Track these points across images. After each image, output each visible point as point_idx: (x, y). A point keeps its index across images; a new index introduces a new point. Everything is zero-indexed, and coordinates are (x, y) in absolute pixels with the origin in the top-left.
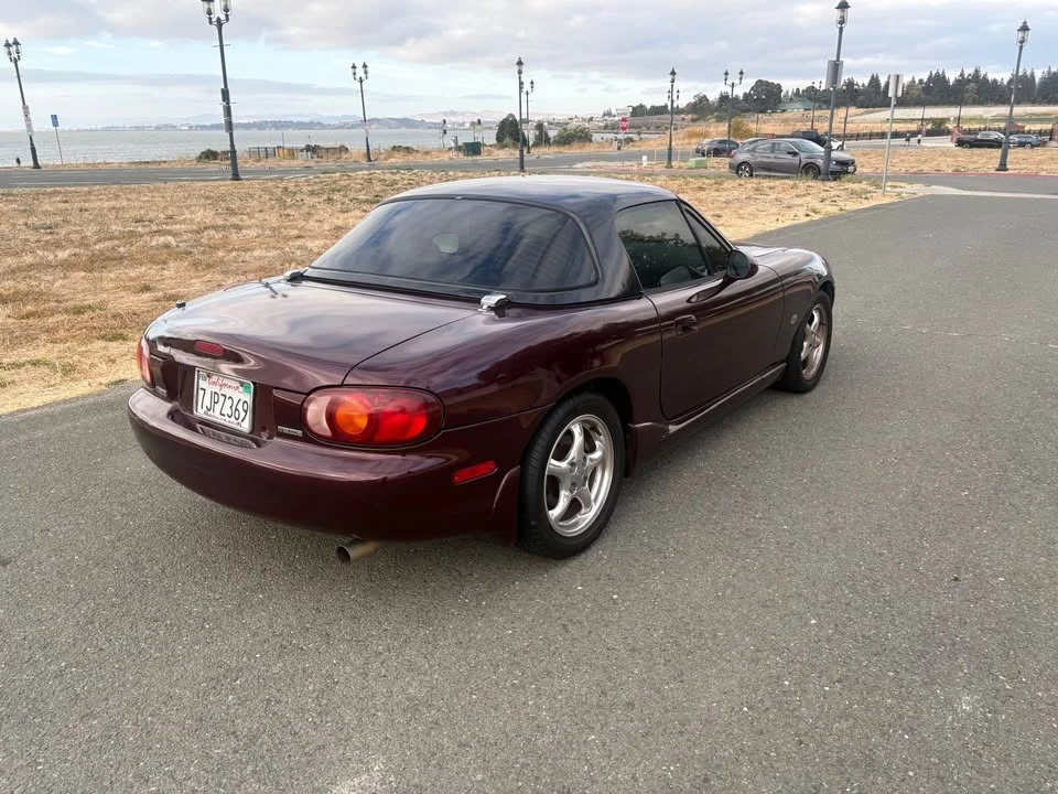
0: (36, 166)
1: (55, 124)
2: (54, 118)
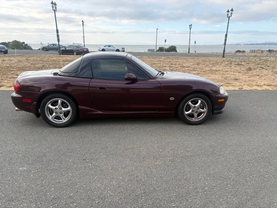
0: (189, 52)
1: (195, 43)
2: (195, 42)
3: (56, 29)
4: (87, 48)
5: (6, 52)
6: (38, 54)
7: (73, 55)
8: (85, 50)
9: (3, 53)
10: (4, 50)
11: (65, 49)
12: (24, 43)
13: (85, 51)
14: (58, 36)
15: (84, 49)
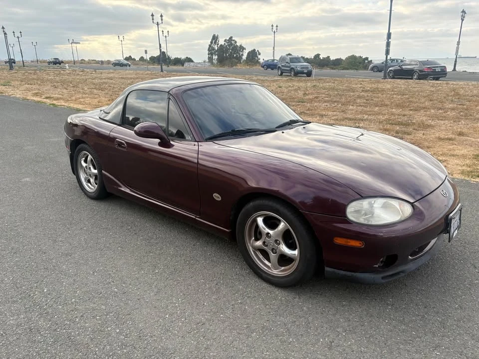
3: (387, 32)
4: (445, 67)
5: (309, 74)
6: (353, 78)
7: (412, 79)
8: (438, 70)
9: (306, 75)
10: (306, 71)
11: (399, 68)
12: (367, 58)
13: (438, 72)
14: (388, 44)
15: (437, 67)
